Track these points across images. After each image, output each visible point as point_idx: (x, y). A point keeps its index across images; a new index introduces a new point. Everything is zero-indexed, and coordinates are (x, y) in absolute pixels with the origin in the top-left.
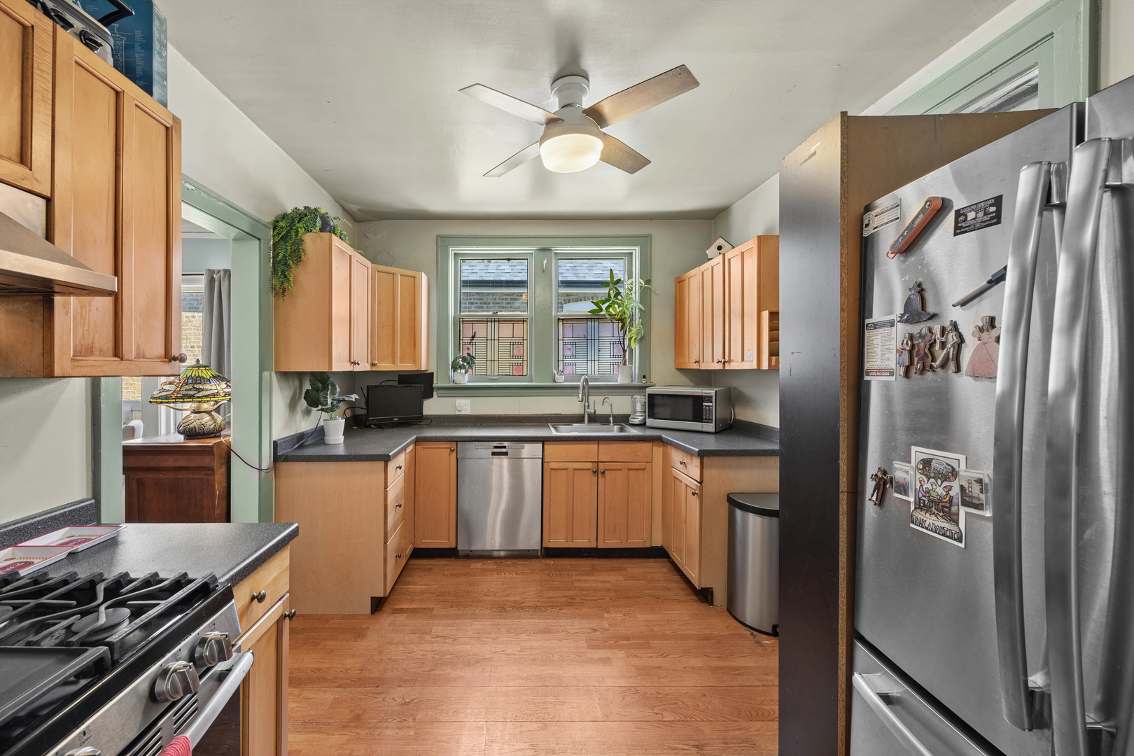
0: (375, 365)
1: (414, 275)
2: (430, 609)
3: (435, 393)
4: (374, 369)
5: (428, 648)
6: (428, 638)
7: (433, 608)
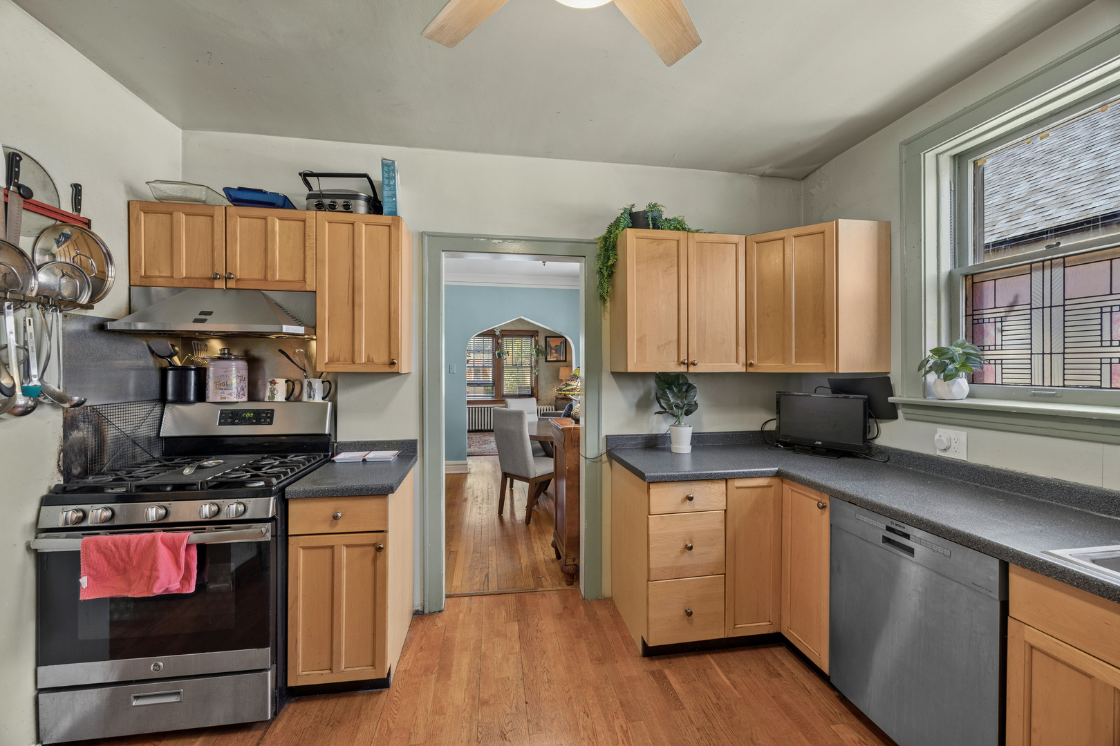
0: (751, 365)
1: (820, 230)
2: (682, 705)
3: (900, 413)
4: (751, 370)
5: (598, 729)
6: (619, 722)
7: (684, 708)
